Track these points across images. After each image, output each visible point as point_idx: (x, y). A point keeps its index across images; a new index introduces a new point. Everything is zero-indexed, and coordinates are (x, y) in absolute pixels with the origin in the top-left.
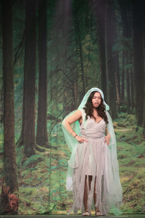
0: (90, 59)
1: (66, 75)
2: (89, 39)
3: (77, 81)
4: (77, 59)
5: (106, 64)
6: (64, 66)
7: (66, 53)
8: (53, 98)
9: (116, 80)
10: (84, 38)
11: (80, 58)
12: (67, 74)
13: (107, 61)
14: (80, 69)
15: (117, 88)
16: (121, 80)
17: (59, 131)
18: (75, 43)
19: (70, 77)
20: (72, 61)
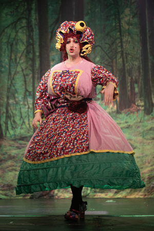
0: (129, 34)
1: (104, 51)
2: (129, 13)
3: (116, 57)
4: (116, 34)
5: (148, 38)
6: (103, 42)
7: (105, 28)
10: (123, 12)
11: (119, 33)
12: (105, 51)
13: (148, 35)
14: (120, 44)
18: (114, 17)
19: (109, 53)
20: (111, 36)
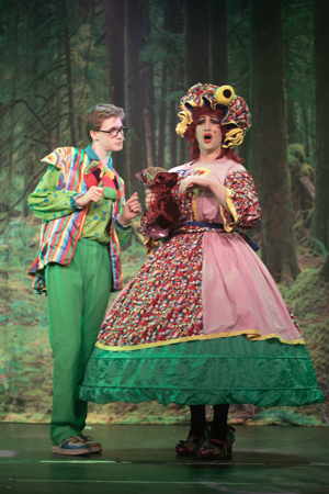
0: (88, 79)
1: (34, 113)
2: (88, 34)
3: (58, 126)
4: (59, 77)
5: (126, 89)
6: (31, 93)
7: (36, 64)
8: (5, 164)
9: (147, 126)
10: (75, 32)
11: (65, 76)
12: (36, 111)
13: (127, 83)
14: (66, 99)
15: (148, 144)
16: (158, 127)
17: (16, 237)
18: (56, 41)
19: (43, 116)
20: (48, 82)
